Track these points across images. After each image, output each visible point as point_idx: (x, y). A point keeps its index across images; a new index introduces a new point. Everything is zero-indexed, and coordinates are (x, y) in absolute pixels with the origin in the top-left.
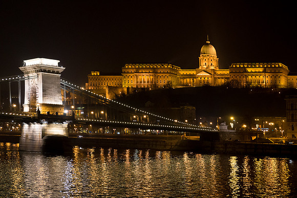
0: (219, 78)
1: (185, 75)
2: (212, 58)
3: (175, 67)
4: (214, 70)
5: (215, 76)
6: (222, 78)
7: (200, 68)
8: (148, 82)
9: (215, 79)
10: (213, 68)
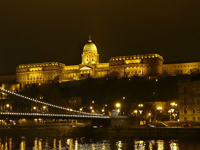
0: (99, 71)
1: (69, 71)
2: (93, 55)
3: (61, 65)
4: (95, 64)
5: (96, 70)
6: (102, 71)
7: (83, 63)
8: (37, 78)
9: (96, 72)
10: (94, 63)
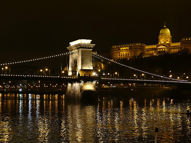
0: (172, 49)
1: (149, 49)
2: (167, 36)
3: (143, 45)
4: (169, 44)
5: (170, 48)
6: (175, 49)
7: (159, 43)
8: (126, 55)
9: (170, 49)
10: (168, 42)
